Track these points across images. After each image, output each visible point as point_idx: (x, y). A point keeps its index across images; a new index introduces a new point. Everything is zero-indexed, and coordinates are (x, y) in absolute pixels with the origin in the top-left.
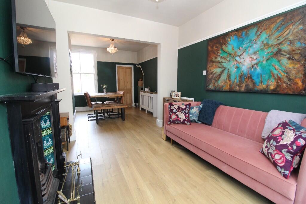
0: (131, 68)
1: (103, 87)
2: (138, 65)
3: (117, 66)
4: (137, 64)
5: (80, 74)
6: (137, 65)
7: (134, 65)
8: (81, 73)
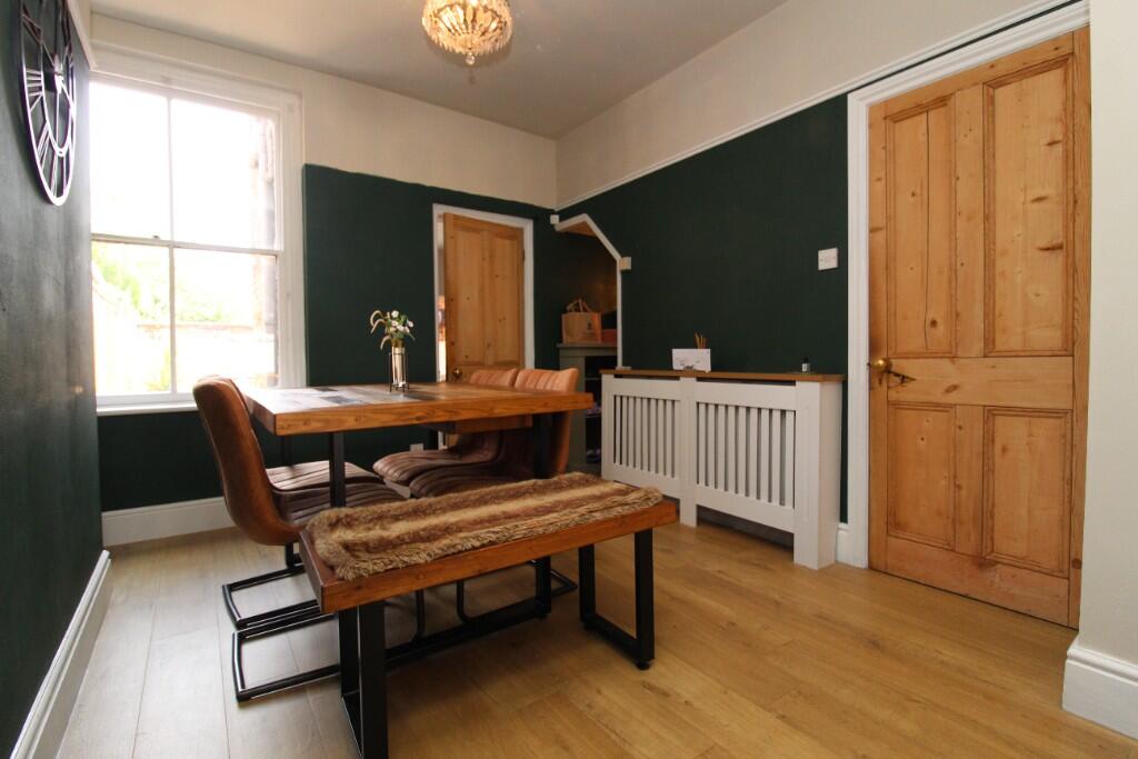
0: (516, 235)
1: (381, 327)
2: (561, 220)
3: (439, 210)
4: (552, 212)
5: (166, 250)
6: (555, 219)
7: (538, 215)
8: (172, 245)
